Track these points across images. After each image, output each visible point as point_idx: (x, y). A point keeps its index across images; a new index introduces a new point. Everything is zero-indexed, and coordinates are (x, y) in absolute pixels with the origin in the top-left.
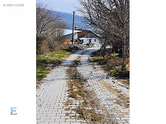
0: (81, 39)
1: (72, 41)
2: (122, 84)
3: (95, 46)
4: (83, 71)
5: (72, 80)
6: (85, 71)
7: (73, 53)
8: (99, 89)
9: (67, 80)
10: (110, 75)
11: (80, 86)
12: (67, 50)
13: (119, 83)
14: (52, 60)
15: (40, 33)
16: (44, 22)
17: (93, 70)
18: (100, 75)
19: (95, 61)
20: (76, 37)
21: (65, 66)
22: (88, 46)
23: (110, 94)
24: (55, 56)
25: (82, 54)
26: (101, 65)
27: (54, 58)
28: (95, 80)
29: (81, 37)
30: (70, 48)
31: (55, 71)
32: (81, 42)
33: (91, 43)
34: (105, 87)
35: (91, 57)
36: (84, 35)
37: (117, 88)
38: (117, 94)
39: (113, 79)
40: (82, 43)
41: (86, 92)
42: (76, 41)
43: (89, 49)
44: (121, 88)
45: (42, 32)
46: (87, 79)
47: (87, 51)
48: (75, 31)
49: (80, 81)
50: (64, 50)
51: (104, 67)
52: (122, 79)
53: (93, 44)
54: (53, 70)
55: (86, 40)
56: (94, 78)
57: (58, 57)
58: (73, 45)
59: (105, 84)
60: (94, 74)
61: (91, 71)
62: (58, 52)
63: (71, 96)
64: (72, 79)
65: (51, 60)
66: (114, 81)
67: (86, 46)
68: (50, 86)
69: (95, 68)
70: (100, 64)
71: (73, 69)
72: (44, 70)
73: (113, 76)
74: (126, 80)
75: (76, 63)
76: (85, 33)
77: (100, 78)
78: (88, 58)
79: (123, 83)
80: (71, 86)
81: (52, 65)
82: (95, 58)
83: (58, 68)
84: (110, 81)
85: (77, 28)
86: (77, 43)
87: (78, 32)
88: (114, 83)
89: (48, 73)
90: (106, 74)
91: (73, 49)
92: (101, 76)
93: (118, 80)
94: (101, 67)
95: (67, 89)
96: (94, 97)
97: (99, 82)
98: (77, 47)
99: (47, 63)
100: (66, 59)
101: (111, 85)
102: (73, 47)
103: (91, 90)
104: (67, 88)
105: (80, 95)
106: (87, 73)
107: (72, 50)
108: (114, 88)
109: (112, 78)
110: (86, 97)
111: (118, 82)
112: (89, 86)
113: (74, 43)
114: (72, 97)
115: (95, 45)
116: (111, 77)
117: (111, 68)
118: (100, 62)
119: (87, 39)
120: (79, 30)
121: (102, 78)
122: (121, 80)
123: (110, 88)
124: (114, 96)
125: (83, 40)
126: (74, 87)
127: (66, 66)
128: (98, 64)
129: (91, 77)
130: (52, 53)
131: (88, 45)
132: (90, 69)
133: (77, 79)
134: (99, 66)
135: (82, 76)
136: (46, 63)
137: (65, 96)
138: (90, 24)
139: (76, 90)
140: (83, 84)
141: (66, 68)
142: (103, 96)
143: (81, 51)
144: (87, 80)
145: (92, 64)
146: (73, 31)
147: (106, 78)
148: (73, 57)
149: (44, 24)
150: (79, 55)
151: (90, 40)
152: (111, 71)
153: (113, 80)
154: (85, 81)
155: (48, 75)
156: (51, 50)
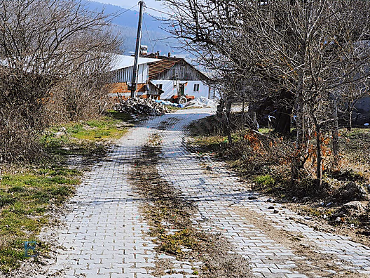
0: (155, 82)
1: (132, 89)
2: (299, 217)
3: (197, 105)
4: (177, 178)
5: (152, 204)
6: (182, 178)
7: (136, 124)
8: (238, 230)
9: (137, 203)
10: (258, 189)
11: (179, 219)
12: (117, 116)
13: (289, 213)
14: (78, 146)
15: (45, 64)
16: (59, 31)
17: (206, 176)
18: (229, 188)
19: (204, 149)
20: (142, 77)
21: (120, 164)
22: (176, 105)
23: (271, 243)
24: (85, 134)
25: (163, 128)
26: (225, 159)
27: (80, 139)
28: (218, 203)
29: (156, 78)
30: (126, 109)
31: (95, 177)
32: (157, 93)
33: (183, 94)
34: (252, 226)
35: (189, 135)
36: (166, 71)
37: (286, 229)
38: (291, 245)
39: (269, 201)
40: (159, 96)
41: (202, 237)
42: (144, 89)
43: (179, 112)
44: (298, 228)
45: (51, 63)
46: (194, 201)
47: (176, 119)
48: (141, 60)
49: (176, 207)
50: (107, 114)
51: (234, 167)
52: (293, 202)
53: (190, 99)
54: (88, 173)
55: (169, 87)
56: (213, 198)
57: (92, 136)
58: (135, 100)
59: (251, 217)
60: (211, 187)
61: (201, 176)
62: (92, 121)
63: (163, 250)
64: (153, 200)
65: (75, 145)
66: (273, 208)
67: (169, 103)
68: (94, 219)
69: (208, 168)
70: (220, 158)
71: (147, 171)
72: (65, 175)
73: (268, 193)
74: (306, 206)
75: (151, 154)
76: (168, 66)
77: (231, 197)
78: (181, 140)
79: (299, 214)
80: (155, 219)
81: (80, 159)
82: (204, 138)
83: (102, 169)
84: (262, 205)
85: (146, 52)
86: (145, 94)
87: (148, 64)
88: (276, 212)
89: (77, 183)
90: (245, 187)
91: (134, 113)
92: (233, 193)
93: (283, 205)
94: (228, 167)
95: (146, 228)
96: (230, 252)
97: (229, 208)
98: (146, 107)
99: (64, 153)
100: (117, 142)
101: (267, 218)
102: (135, 106)
103: (215, 233)
104: (144, 224)
105: (189, 247)
106: (191, 183)
107: (132, 115)
108: (278, 228)
109: (265, 198)
110: (207, 251)
111: (284, 209)
112: (205, 219)
113: (136, 93)
114: (168, 252)
115: (197, 102)
116: (261, 195)
117: (258, 170)
118: (220, 153)
119: (172, 83)
120: (151, 56)
121: (238, 197)
122: (293, 204)
123: (266, 227)
124: (286, 250)
125: (161, 85)
126: (163, 223)
127: (124, 163)
128: (217, 157)
129: (204, 194)
130: (74, 123)
131: (174, 100)
132: (196, 172)
133: (165, 199)
134: (220, 164)
135: (177, 191)
136: (62, 154)
137: (145, 248)
138: (195, 42)
139: (171, 232)
140: (188, 215)
141: (126, 169)
142: (253, 249)
143: (158, 120)
144: (195, 204)
145: (198, 157)
146: (136, 59)
147: (250, 198)
148: (138, 136)
149: (57, 38)
150: (154, 131)
151: (182, 88)
152: (260, 178)
153: (271, 205)
154: (190, 204)
155: (79, 189)
156: (72, 114)
